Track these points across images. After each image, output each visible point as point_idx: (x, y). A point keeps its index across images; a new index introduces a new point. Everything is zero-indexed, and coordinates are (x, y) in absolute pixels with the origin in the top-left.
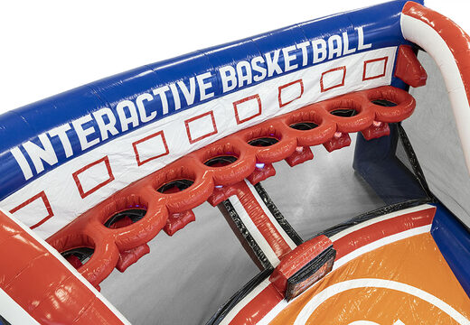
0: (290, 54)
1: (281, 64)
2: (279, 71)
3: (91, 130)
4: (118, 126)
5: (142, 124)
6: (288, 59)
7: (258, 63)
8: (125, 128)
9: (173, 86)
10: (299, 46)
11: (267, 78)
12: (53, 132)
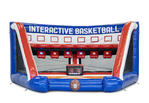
0: (95, 29)
1: (92, 31)
2: (92, 33)
3: (43, 29)
4: (49, 31)
5: (54, 33)
6: (94, 30)
7: (86, 30)
8: (50, 32)
9: (63, 29)
10: (98, 28)
11: (88, 34)
12: (36, 27)
